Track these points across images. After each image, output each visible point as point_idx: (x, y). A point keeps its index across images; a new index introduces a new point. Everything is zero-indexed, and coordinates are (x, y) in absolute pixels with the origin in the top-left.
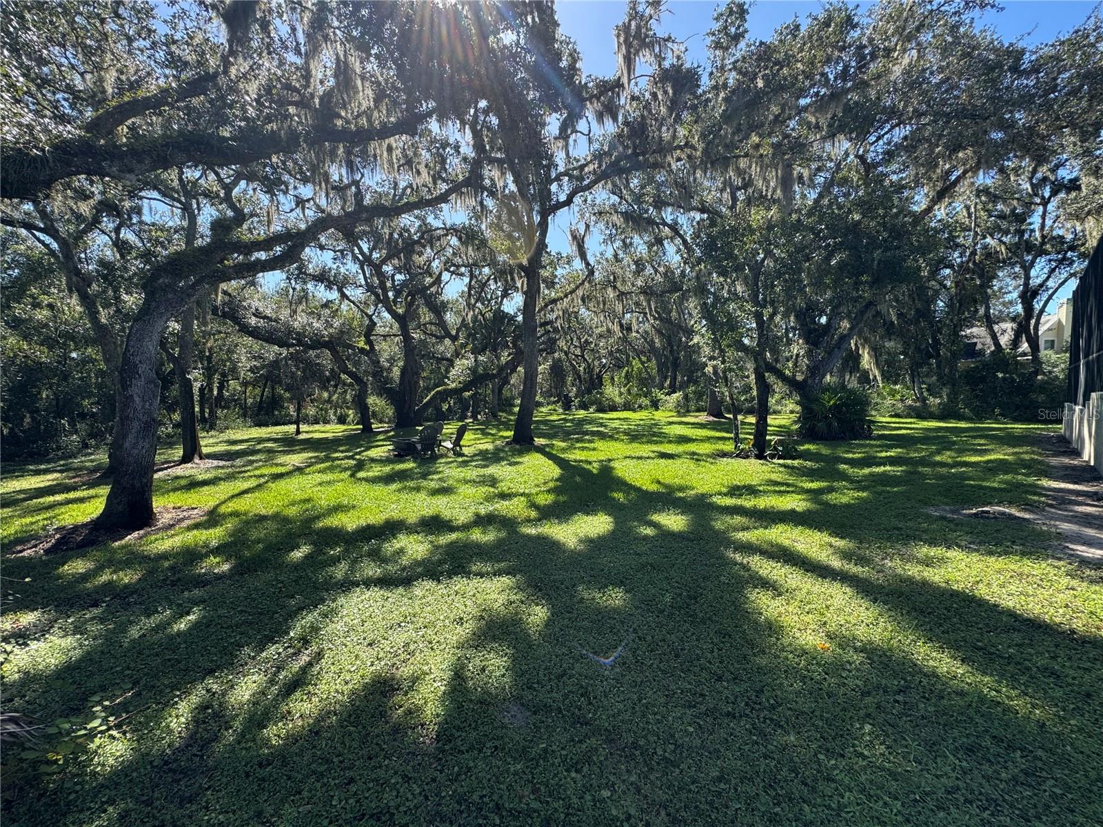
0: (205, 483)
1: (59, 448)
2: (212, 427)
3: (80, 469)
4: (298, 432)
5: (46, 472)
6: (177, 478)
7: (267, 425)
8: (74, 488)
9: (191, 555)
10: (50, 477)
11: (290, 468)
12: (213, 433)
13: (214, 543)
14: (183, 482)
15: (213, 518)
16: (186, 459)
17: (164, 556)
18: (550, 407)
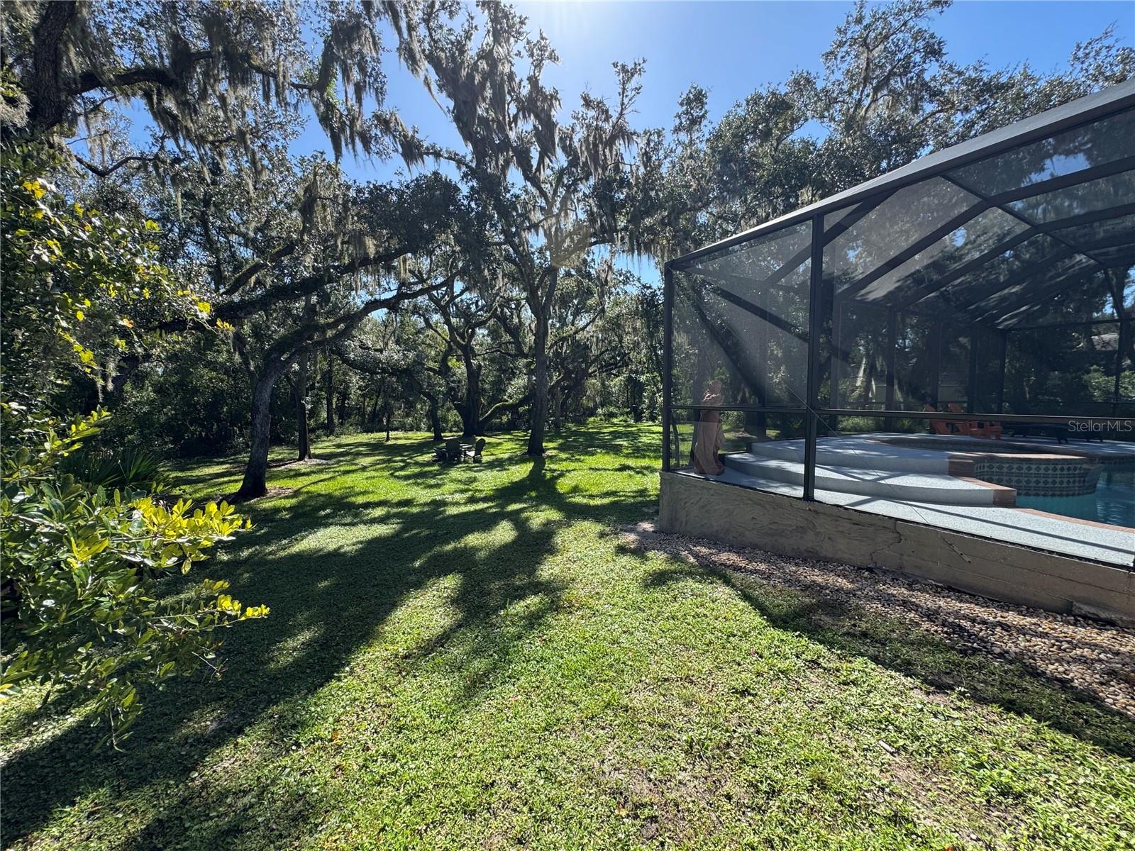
0: (304, 474)
1: (232, 447)
2: (331, 433)
3: (241, 462)
4: (388, 439)
5: (222, 463)
6: (291, 470)
7: (372, 432)
8: (234, 474)
9: (277, 510)
10: (224, 466)
11: (360, 466)
12: (331, 437)
13: (288, 506)
14: (292, 473)
15: (297, 493)
16: (301, 458)
17: (264, 510)
18: (621, 418)
